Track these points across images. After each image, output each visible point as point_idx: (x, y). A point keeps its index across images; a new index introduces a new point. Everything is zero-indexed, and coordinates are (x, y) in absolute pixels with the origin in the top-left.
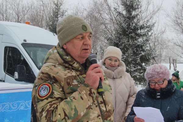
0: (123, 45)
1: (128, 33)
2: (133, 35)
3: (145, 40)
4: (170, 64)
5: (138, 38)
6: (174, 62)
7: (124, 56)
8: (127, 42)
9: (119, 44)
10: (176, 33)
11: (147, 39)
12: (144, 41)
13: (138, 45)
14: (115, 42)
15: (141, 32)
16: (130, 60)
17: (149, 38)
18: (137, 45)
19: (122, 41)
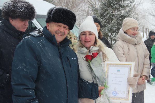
0: (108, 15)
1: (113, 4)
2: (117, 6)
3: (129, 11)
4: (143, 33)
5: (122, 9)
6: (146, 31)
7: (109, 26)
8: (111, 12)
9: (104, 14)
10: (151, 3)
11: (130, 10)
12: (127, 12)
13: (122, 15)
14: (100, 13)
15: (124, 4)
16: (114, 29)
17: (132, 9)
18: (120, 15)
19: (107, 12)
